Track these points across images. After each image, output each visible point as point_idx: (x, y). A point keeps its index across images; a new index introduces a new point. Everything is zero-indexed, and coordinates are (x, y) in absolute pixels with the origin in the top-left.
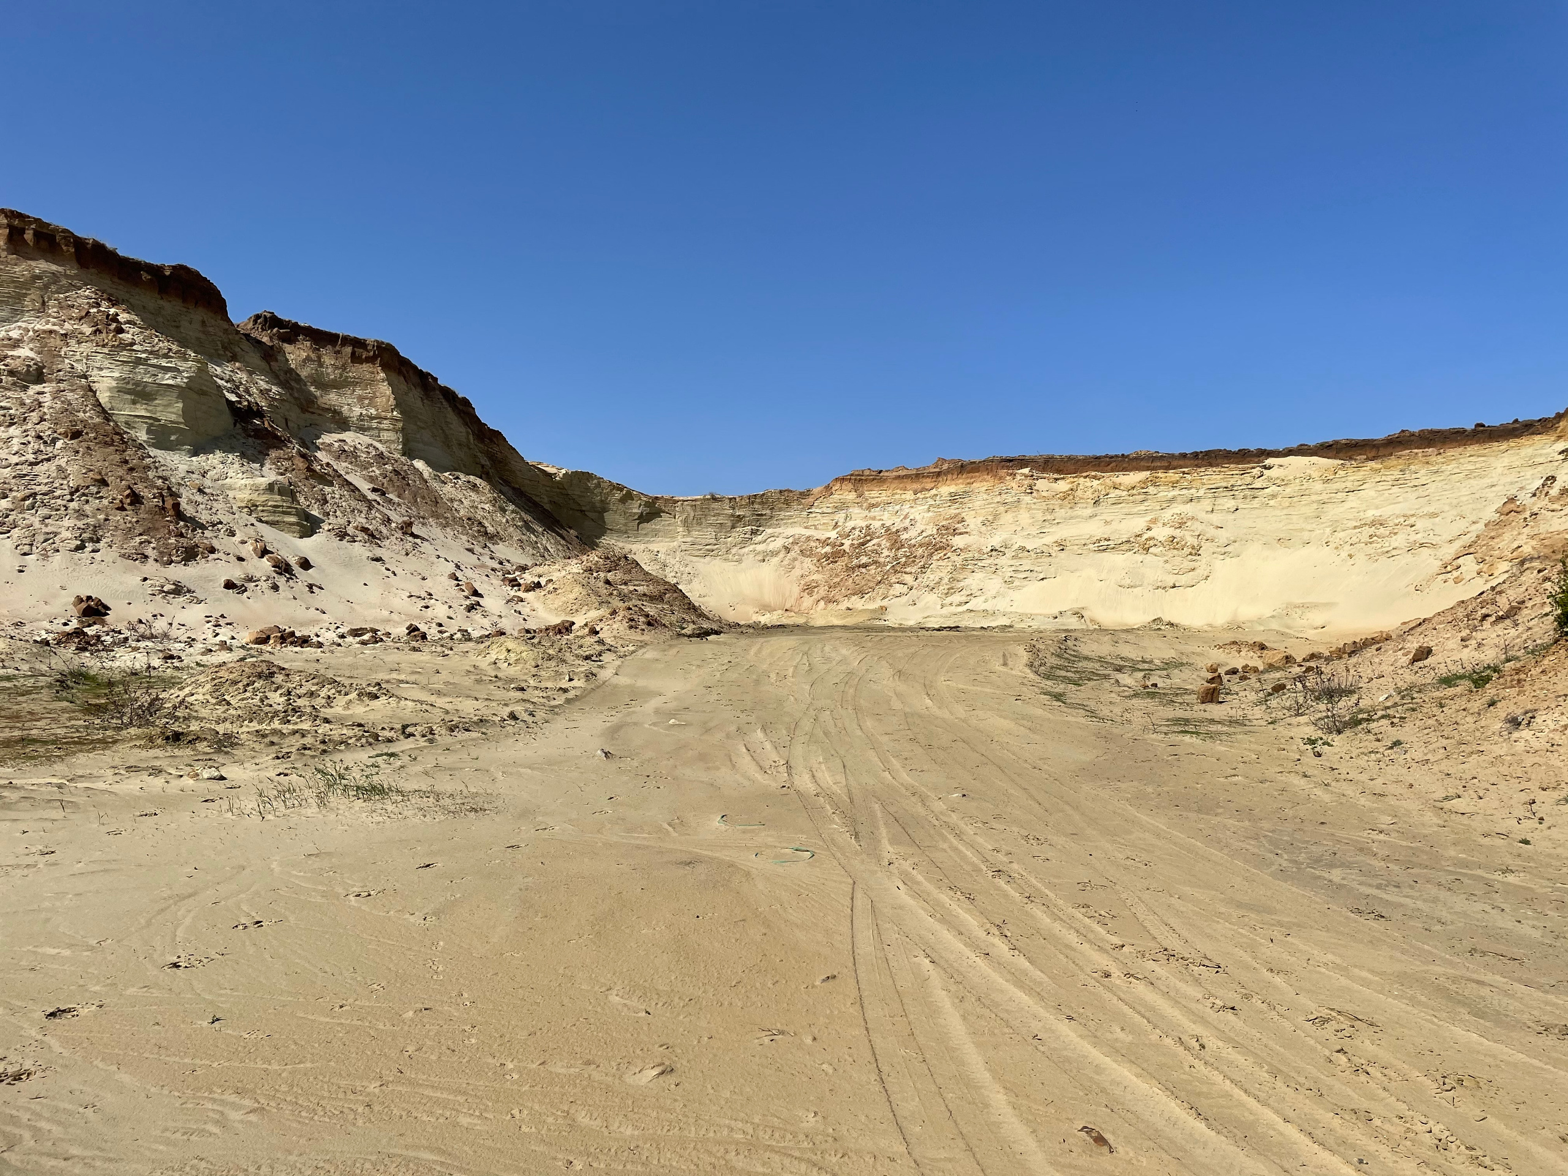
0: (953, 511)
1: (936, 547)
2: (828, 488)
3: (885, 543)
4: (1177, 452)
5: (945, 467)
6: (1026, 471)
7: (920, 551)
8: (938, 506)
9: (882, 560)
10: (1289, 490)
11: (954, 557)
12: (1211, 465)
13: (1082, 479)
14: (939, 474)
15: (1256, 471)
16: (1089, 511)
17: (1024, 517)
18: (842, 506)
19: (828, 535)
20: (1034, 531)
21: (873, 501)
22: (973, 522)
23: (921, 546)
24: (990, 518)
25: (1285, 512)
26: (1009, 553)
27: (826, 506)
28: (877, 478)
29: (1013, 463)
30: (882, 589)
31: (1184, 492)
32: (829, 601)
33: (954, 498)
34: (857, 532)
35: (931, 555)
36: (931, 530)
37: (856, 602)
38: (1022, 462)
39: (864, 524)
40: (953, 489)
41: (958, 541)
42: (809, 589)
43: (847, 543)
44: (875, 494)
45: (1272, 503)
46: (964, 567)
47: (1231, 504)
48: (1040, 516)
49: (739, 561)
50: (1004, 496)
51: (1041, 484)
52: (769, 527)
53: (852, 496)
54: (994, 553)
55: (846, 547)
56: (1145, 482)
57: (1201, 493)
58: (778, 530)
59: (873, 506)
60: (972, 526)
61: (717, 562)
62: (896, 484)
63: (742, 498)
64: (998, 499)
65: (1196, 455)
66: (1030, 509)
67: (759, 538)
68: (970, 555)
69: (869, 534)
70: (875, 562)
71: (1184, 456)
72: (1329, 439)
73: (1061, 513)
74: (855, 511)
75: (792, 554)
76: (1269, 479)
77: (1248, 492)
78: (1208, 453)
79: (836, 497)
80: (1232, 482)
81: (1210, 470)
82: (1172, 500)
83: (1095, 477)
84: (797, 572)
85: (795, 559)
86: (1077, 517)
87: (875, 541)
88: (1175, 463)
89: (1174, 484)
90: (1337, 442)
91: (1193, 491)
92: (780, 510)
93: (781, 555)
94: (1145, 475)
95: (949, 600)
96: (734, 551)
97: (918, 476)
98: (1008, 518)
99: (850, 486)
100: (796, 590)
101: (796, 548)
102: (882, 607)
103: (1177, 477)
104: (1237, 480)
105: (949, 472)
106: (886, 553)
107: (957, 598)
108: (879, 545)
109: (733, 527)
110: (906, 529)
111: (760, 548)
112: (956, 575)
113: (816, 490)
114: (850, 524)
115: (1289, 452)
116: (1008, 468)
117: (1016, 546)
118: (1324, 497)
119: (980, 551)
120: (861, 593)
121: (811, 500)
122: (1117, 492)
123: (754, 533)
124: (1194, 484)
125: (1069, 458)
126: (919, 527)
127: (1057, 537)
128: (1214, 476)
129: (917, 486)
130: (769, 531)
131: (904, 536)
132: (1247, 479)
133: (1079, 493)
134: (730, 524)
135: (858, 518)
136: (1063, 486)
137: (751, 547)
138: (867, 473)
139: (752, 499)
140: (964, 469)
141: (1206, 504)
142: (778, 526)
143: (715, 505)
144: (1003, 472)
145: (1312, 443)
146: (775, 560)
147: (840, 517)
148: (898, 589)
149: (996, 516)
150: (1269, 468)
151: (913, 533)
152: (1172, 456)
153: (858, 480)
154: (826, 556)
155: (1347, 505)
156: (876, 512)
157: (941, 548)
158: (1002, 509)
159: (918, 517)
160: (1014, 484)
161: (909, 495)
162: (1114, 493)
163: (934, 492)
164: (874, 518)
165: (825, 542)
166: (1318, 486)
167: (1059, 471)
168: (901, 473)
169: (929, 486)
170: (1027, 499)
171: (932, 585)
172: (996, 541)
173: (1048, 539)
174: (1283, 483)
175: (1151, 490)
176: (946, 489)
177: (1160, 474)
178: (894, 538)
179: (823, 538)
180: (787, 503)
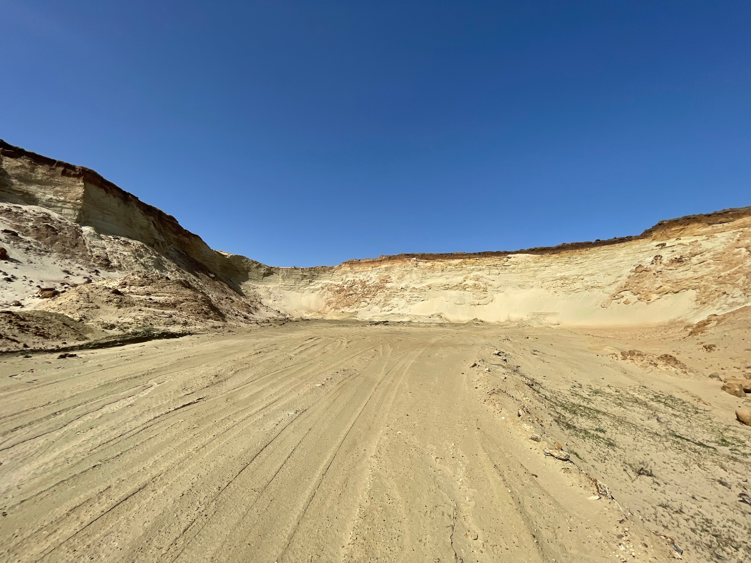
0: (386, 274)
1: (379, 287)
2: (340, 266)
3: (360, 286)
4: (472, 253)
5: (384, 258)
6: (415, 259)
7: (373, 289)
8: (381, 272)
9: (358, 292)
10: (520, 266)
11: (386, 292)
12: (485, 257)
13: (436, 262)
14: (381, 261)
15: (505, 259)
16: (440, 274)
17: (414, 276)
18: (345, 272)
19: (339, 283)
20: (418, 281)
21: (356, 271)
22: (394, 278)
23: (373, 287)
24: (401, 276)
25: (519, 275)
26: (409, 290)
27: (339, 272)
28: (359, 262)
29: (410, 256)
30: (357, 304)
31: (477, 267)
32: (336, 308)
33: (387, 269)
34: (350, 282)
35: (377, 290)
36: (378, 281)
37: (347, 310)
38: (413, 256)
39: (352, 279)
40: (386, 266)
41: (388, 285)
42: (329, 304)
43: (346, 286)
44: (357, 268)
45: (513, 271)
46: (390, 295)
47: (497, 271)
48: (420, 275)
49: (303, 292)
50: (406, 268)
51: (420, 264)
52: (317, 280)
53: (349, 269)
54: (402, 290)
55: (345, 288)
56: (461, 263)
57: (484, 267)
58: (320, 281)
59: (356, 272)
60: (393, 280)
61: (294, 292)
62: (365, 265)
63: (306, 269)
64: (404, 269)
65: (479, 254)
66: (416, 273)
67: (312, 284)
68: (393, 290)
69: (354, 283)
70: (355, 293)
71: (475, 254)
72: (533, 247)
73: (429, 274)
74: (350, 274)
75: (324, 290)
76: (511, 262)
77: (503, 267)
78: (484, 253)
79: (343, 269)
80: (496, 263)
81: (487, 259)
82: (473, 270)
83: (441, 261)
84: (325, 297)
85: (325, 292)
86: (435, 276)
87: (356, 285)
88: (472, 256)
89: (473, 264)
90: (536, 248)
91: (481, 267)
92: (321, 273)
93: (320, 291)
94: (462, 260)
95: (384, 309)
96: (301, 288)
97: (373, 262)
98: (408, 276)
99: (348, 265)
100: (324, 304)
101: (326, 288)
102: (356, 311)
103: (474, 261)
104: (498, 262)
105: (385, 259)
106: (360, 290)
107: (387, 308)
108: (357, 287)
109: (302, 279)
110: (368, 281)
111: (312, 287)
112: (387, 299)
113: (336, 267)
114: (347, 279)
115: (517, 252)
116: (408, 257)
117: (411, 287)
118: (536, 269)
119: (397, 289)
120: (349, 306)
121: (333, 270)
122: (450, 267)
123: (310, 282)
124: (481, 264)
125: (431, 254)
126: (373, 280)
127: (427, 284)
128: (489, 261)
129: (373, 265)
130: (317, 281)
131: (367, 283)
132: (502, 262)
133: (436, 267)
134: (301, 278)
135: (350, 277)
136: (429, 264)
137: (309, 287)
138: (355, 260)
139: (310, 269)
140: (390, 258)
141: (487, 272)
142: (320, 280)
143: (295, 271)
144: (406, 259)
145: (526, 249)
146: (317, 292)
147: (344, 276)
148: (363, 304)
149: (403, 276)
150: (510, 258)
151: (370, 282)
152: (471, 254)
153: (351, 263)
154: (337, 291)
155: (546, 272)
156: (357, 275)
157: (381, 288)
158: (405, 273)
159: (373, 277)
160: (410, 264)
161: (370, 269)
162: (449, 267)
163: (379, 267)
164: (357, 277)
165: (337, 286)
166: (533, 264)
167: (427, 259)
168: (367, 261)
169: (377, 265)
170: (415, 269)
171: (377, 302)
172: (403, 285)
173: (424, 285)
174: (517, 263)
175: (464, 266)
176: (384, 266)
177: (467, 260)
178: (363, 284)
179: (337, 284)
180: (324, 271)
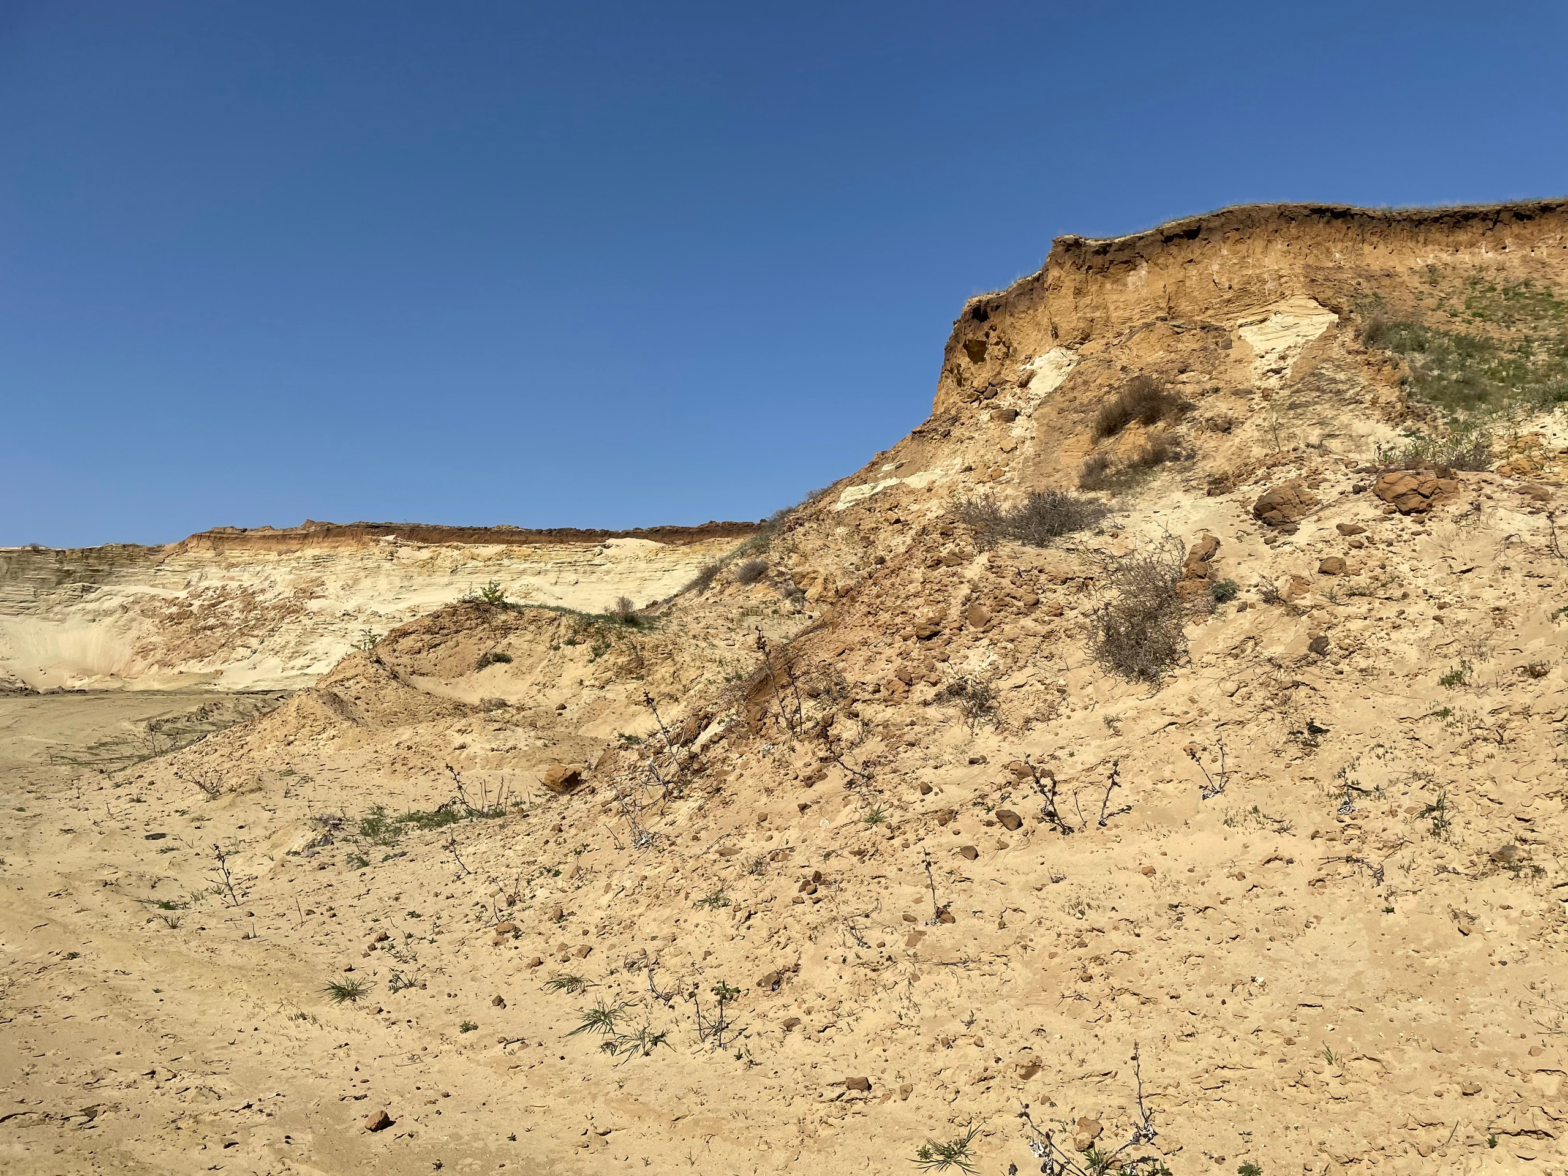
0: (314, 575)
1: (289, 610)
2: (183, 544)
3: (238, 605)
4: (534, 528)
5: (312, 529)
6: (391, 538)
7: (273, 613)
8: (301, 569)
9: (230, 622)
10: (620, 568)
11: (305, 621)
12: (562, 542)
13: (444, 549)
14: (306, 536)
15: (597, 550)
16: (446, 580)
17: (383, 583)
18: (198, 564)
19: (177, 594)
20: (390, 596)
21: (234, 561)
22: (333, 586)
23: (274, 608)
24: (350, 582)
25: (615, 586)
26: (362, 618)
27: (178, 563)
28: (241, 537)
29: (377, 530)
30: (223, 653)
31: (534, 565)
32: (163, 664)
33: (317, 561)
34: (210, 593)
35: (283, 618)
36: (289, 593)
37: (195, 667)
38: (388, 529)
39: (219, 584)
40: (317, 552)
41: (313, 605)
42: (144, 652)
43: (197, 603)
44: (236, 553)
45: (606, 578)
46: (313, 631)
47: (573, 577)
48: (397, 582)
49: (62, 621)
50: (365, 562)
51: (404, 552)
52: (106, 584)
53: (210, 554)
54: (346, 618)
55: (195, 608)
56: (500, 555)
57: (549, 566)
58: (118, 588)
59: (233, 565)
60: (331, 590)
61: (34, 620)
62: (261, 543)
63: (73, 551)
64: (359, 564)
65: (550, 532)
66: (389, 575)
67: (92, 596)
68: (323, 618)
69: (223, 594)
70: (223, 624)
71: (540, 532)
72: (657, 525)
73: (418, 581)
74: (212, 570)
75: (131, 614)
76: (607, 556)
77: (588, 568)
78: (560, 531)
79: (191, 554)
80: (576, 558)
81: (558, 547)
82: (523, 572)
83: (456, 548)
84: (133, 634)
85: (133, 620)
86: (434, 584)
87: (228, 603)
88: (531, 538)
89: (526, 558)
90: (663, 528)
91: (542, 564)
92: (122, 566)
93: (117, 615)
94: (503, 547)
95: (291, 664)
96: (57, 609)
97: (284, 537)
98: (366, 583)
99: (209, 544)
100: (128, 652)
101: (137, 608)
102: (217, 671)
103: (529, 551)
104: (580, 557)
105: (315, 534)
106: (237, 614)
107: (300, 661)
108: (231, 607)
109: (59, 583)
110: (263, 591)
111: (90, 606)
112: (304, 639)
113: (169, 547)
114: (204, 584)
115: (627, 534)
116: (373, 534)
117: (369, 612)
118: (646, 574)
119: (333, 615)
120: (201, 657)
121: (161, 556)
122: (475, 563)
123: (85, 590)
124: (544, 558)
125: (435, 528)
126: (279, 588)
127: (410, 603)
128: (560, 552)
129: (283, 547)
130: (106, 588)
131: (260, 598)
132: (589, 555)
133: (439, 562)
134: (54, 579)
135: (214, 579)
136: (425, 554)
137: (81, 606)
138: (229, 531)
139: (86, 553)
140: (330, 532)
141: (552, 577)
142: (119, 583)
143: (38, 558)
144: (366, 538)
145: (645, 527)
146: (108, 620)
147: (194, 576)
148: (241, 651)
149: (356, 581)
150: (608, 547)
151: (269, 595)
152: (529, 532)
153: (218, 538)
154: (171, 617)
155: (663, 582)
156: (234, 572)
157: (293, 612)
158: (362, 574)
159: (279, 579)
160: (376, 551)
161: (273, 556)
162: (471, 564)
163: (298, 554)
164: (232, 579)
165: (172, 602)
166: (642, 565)
167: (424, 540)
168: (268, 533)
169: (294, 548)
170: (387, 565)
171: (277, 648)
172: (350, 606)
173: (402, 606)
174: (615, 561)
175: (506, 562)
176: (311, 552)
177: (515, 548)
178: (249, 599)
179: (171, 597)
180: (132, 559)
